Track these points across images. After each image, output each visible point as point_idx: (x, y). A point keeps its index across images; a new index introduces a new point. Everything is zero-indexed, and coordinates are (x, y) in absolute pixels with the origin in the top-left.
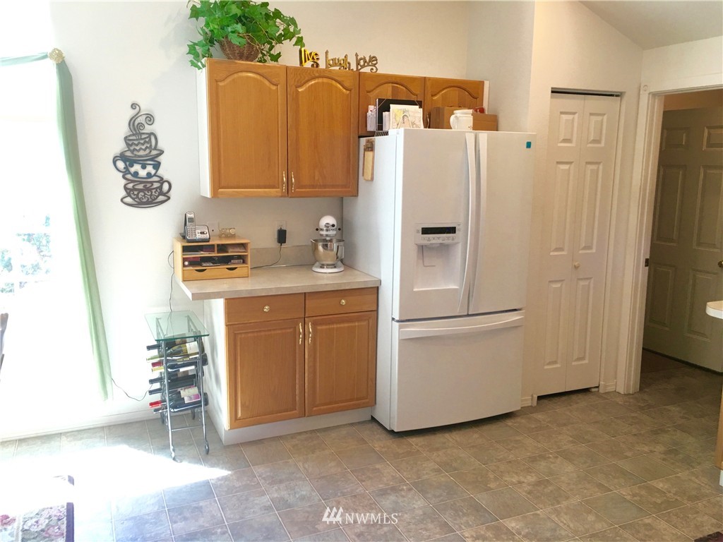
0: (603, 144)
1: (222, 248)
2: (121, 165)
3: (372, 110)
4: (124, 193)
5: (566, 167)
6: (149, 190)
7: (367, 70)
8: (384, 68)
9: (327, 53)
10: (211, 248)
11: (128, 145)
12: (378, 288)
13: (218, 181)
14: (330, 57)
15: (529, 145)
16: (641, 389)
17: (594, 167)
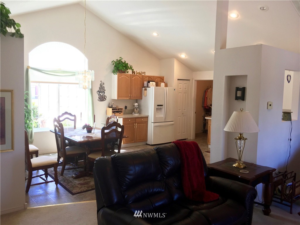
0: (187, 89)
1: (118, 109)
2: (98, 93)
3: (146, 83)
4: (98, 98)
5: (180, 94)
6: (103, 98)
7: (143, 74)
8: (147, 74)
9: (136, 71)
10: (116, 109)
11: (100, 89)
12: (148, 117)
13: (119, 96)
14: (137, 72)
15: (175, 90)
16: (195, 139)
17: (185, 94)
